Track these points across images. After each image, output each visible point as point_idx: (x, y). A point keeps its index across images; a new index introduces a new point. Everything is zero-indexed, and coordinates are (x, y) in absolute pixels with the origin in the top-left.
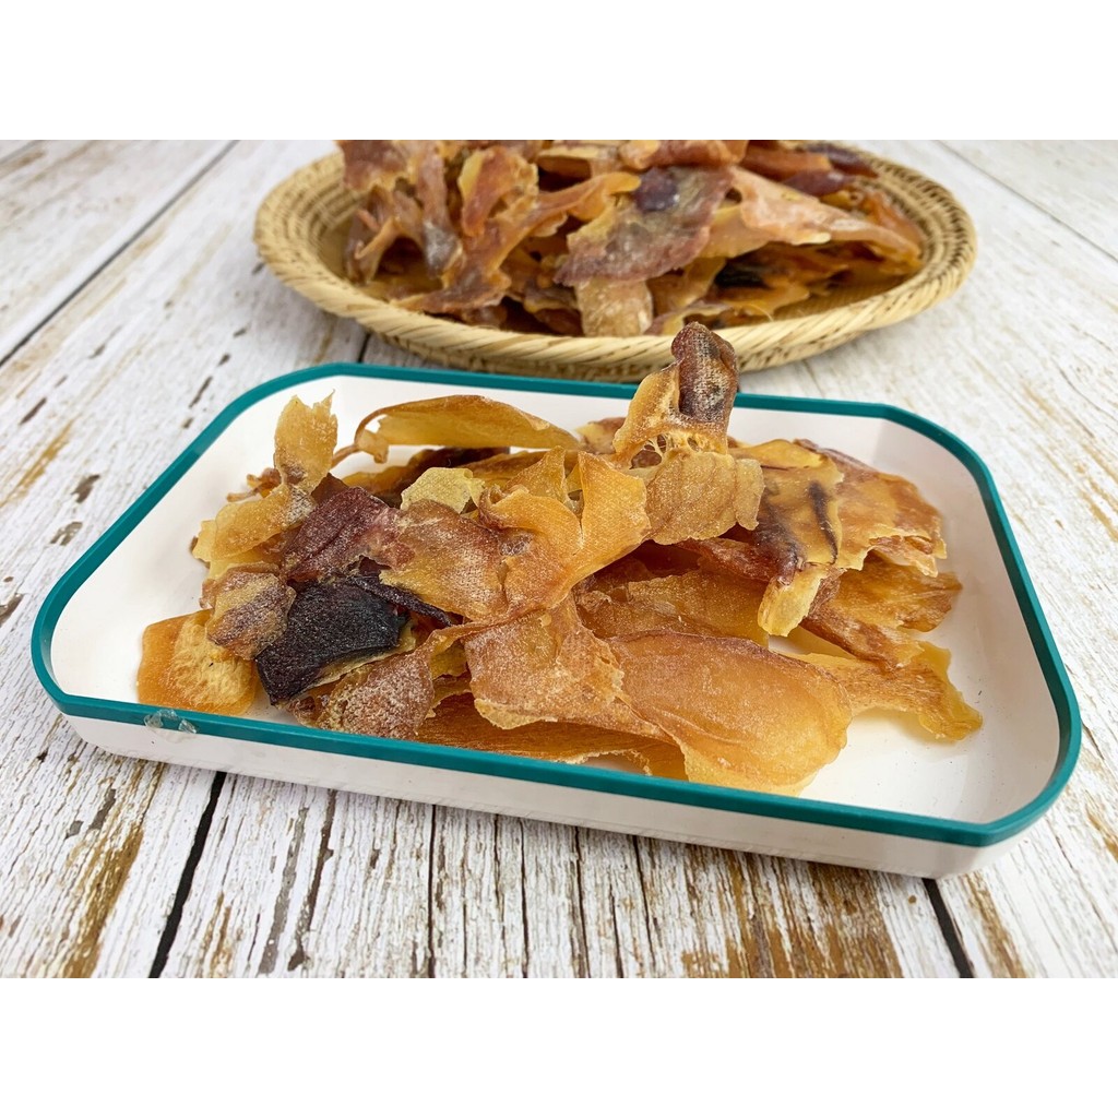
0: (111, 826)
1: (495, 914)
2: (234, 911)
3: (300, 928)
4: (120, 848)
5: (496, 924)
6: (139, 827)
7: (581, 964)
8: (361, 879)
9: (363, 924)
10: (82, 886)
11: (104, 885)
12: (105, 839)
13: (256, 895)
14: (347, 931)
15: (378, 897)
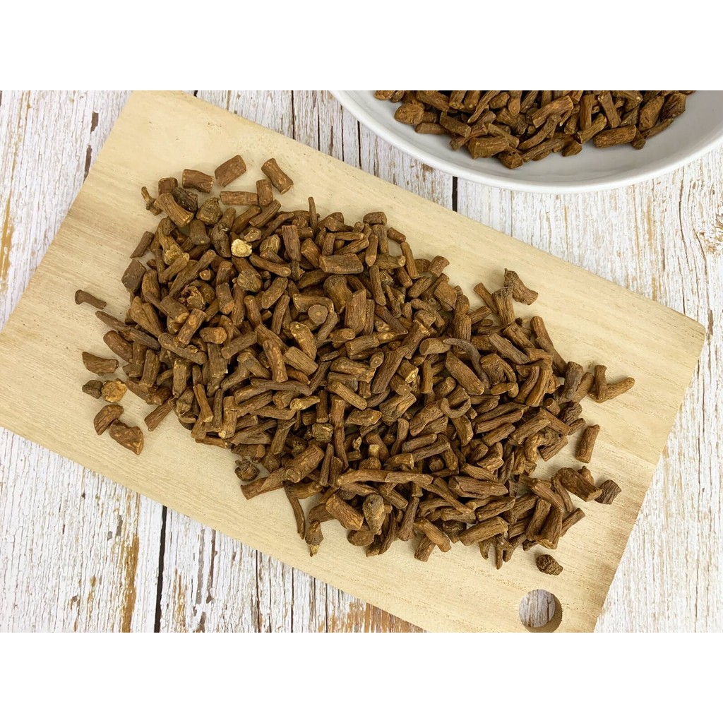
0: (124, 535)
1: (282, 584)
2: (182, 577)
3: (208, 586)
4: (131, 545)
5: (282, 588)
6: (136, 535)
7: (312, 606)
8: (229, 566)
9: (232, 586)
10: (121, 563)
11: (129, 563)
12: (124, 541)
13: (189, 571)
14: (226, 589)
15: (236, 575)
